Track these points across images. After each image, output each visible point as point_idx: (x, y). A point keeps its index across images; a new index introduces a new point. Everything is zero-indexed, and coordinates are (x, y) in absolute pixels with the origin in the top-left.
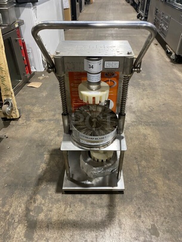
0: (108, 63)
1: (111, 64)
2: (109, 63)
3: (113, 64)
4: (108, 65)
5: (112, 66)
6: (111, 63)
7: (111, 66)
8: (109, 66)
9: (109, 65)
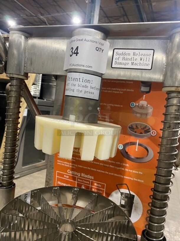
0: (122, 54)
1: (130, 57)
2: (125, 54)
3: (135, 57)
4: (121, 60)
5: (132, 64)
6: (129, 54)
7: (130, 62)
8: (124, 62)
9: (124, 59)
